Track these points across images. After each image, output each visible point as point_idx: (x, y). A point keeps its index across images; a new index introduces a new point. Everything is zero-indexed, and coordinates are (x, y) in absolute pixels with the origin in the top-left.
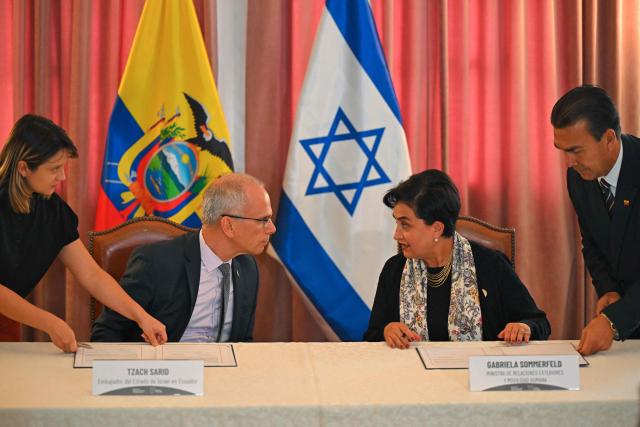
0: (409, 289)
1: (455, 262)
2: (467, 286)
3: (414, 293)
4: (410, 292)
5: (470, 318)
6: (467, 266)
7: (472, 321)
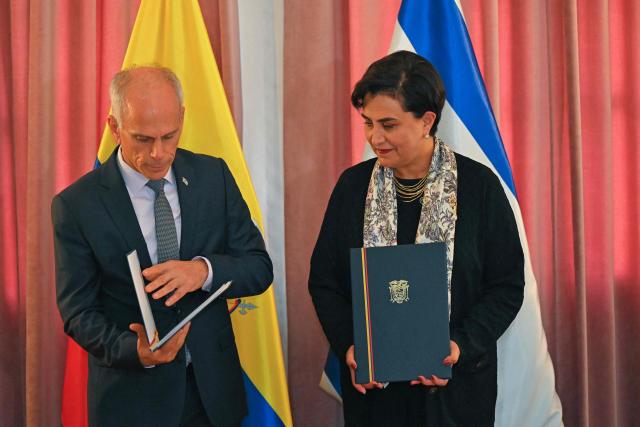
0: (375, 219)
1: (435, 159)
2: (446, 191)
3: (383, 223)
4: (377, 222)
5: (444, 230)
6: (449, 168)
7: (446, 234)
